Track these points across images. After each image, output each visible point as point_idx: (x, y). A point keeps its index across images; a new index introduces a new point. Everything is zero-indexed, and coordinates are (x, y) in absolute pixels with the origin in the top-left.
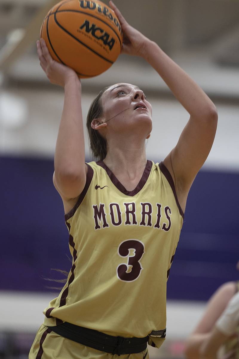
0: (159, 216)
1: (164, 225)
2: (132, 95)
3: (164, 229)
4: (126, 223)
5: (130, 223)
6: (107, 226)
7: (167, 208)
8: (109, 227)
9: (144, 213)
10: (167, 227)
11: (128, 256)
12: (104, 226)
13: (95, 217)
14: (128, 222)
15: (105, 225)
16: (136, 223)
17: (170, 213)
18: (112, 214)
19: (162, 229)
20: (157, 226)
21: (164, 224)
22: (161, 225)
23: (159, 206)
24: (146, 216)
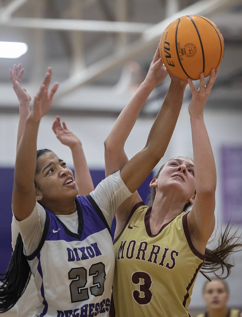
0: (164, 256)
1: (168, 264)
3: (167, 267)
4: (137, 258)
5: (139, 259)
6: (123, 258)
7: (173, 252)
9: (152, 253)
10: (170, 266)
16: (144, 259)
18: (128, 249)
19: (166, 267)
20: (162, 264)
22: (165, 263)
24: (154, 255)
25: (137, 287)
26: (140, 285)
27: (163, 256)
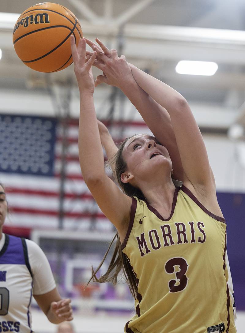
0: (193, 232)
2: (145, 146)
5: (168, 245)
6: (149, 251)
7: (199, 224)
8: (151, 252)
9: (179, 233)
10: (202, 239)
11: (175, 272)
12: (147, 253)
13: (140, 247)
14: (166, 244)
15: (148, 251)
17: (203, 226)
18: (151, 240)
19: (199, 242)
20: (193, 241)
21: (199, 238)
22: (196, 239)
23: (192, 224)
24: (182, 235)
25: (173, 276)
26: (176, 273)
27: (191, 232)
